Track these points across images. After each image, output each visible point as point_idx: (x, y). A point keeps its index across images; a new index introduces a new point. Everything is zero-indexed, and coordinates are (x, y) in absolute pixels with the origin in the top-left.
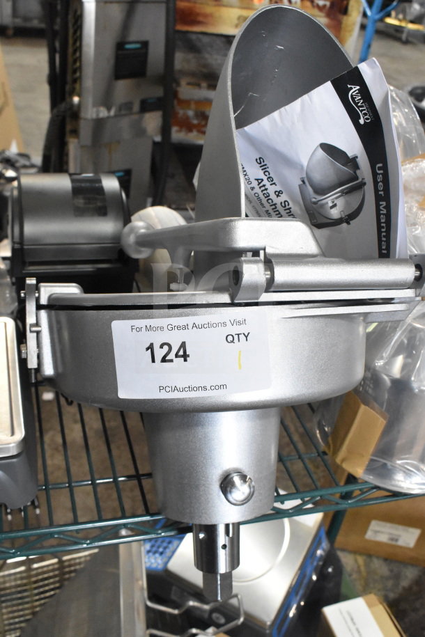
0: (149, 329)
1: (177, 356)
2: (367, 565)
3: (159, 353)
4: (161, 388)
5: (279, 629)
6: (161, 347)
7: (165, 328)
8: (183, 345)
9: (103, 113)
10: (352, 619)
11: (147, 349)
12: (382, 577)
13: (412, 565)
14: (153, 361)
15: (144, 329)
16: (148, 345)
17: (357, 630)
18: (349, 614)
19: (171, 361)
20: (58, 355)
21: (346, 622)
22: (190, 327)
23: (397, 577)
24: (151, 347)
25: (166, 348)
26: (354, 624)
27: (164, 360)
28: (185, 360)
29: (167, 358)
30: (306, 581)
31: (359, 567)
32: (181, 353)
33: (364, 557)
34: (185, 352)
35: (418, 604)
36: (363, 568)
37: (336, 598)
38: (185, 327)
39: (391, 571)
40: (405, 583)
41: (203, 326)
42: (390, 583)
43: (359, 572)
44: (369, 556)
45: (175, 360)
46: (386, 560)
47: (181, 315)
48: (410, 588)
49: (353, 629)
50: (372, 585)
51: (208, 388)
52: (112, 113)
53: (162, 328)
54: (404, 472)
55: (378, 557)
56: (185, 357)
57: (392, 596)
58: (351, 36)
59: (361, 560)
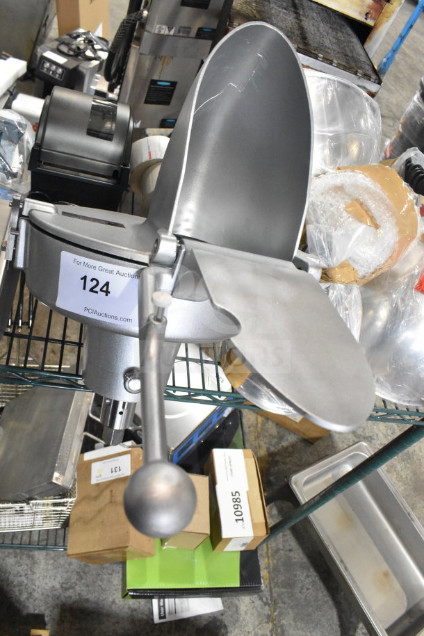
0: (86, 265)
1: (101, 290)
2: (263, 424)
3: (90, 285)
4: (86, 309)
5: (180, 454)
6: (92, 280)
7: (97, 269)
8: (107, 284)
9: (165, 31)
10: (230, 462)
11: (82, 279)
12: (271, 435)
13: (295, 434)
14: (84, 288)
15: (82, 264)
16: (83, 276)
17: (231, 470)
18: (230, 458)
19: (97, 292)
20: (28, 254)
21: (225, 462)
22: (115, 272)
23: (281, 438)
24: (85, 278)
25: (95, 282)
26: (231, 465)
27: (92, 290)
28: (107, 295)
29: (95, 290)
30: (211, 426)
31: (257, 424)
32: (105, 289)
33: (263, 419)
34: (107, 288)
35: (288, 460)
36: (259, 425)
37: (227, 445)
38: (112, 272)
39: (278, 433)
40: (285, 444)
41: (124, 275)
42: (274, 441)
43: (256, 427)
44: (268, 419)
45: (99, 292)
46: (277, 424)
47: (110, 262)
48: (287, 448)
49: (229, 468)
50: (261, 438)
51: (119, 318)
52: (172, 33)
53: (95, 268)
54: (269, 398)
55: (272, 421)
56: (107, 292)
57: (272, 449)
58: (387, 21)
59: (260, 419)
